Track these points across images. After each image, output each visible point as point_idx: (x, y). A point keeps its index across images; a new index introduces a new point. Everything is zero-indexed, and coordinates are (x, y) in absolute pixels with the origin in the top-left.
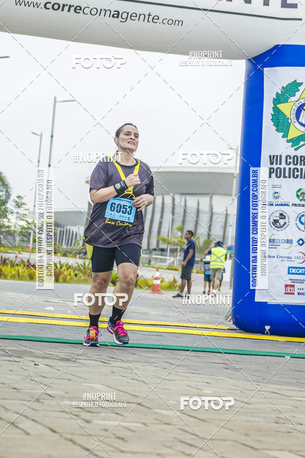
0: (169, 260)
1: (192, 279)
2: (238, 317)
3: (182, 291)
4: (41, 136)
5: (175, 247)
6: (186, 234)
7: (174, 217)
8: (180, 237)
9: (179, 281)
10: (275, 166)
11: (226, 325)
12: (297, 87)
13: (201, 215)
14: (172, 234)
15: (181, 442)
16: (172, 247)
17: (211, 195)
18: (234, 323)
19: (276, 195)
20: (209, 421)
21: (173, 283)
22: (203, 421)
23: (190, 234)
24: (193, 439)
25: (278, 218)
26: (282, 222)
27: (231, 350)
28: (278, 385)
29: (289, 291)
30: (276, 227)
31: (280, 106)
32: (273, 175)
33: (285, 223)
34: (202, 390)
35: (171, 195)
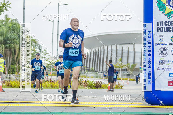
2: (147, 98)
4: (53, 22)
5: (119, 69)
7: (117, 55)
8: (121, 64)
10: (160, 27)
11: (143, 102)
13: (130, 53)
14: (117, 63)
17: (134, 44)
19: (161, 40)
25: (163, 51)
26: (165, 52)
29: (170, 85)
30: (162, 55)
32: (159, 31)
33: (166, 53)
35: (115, 45)
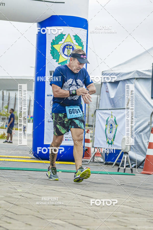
0: (1, 123)
1: (13, 133)
3: (8, 139)
5: (4, 117)
6: (10, 110)
7: (4, 102)
8: (7, 112)
9: (7, 134)
11: (30, 156)
12: (63, 37)
13: (17, 100)
14: (3, 110)
15: (6, 216)
16: (3, 117)
18: (34, 155)
20: (20, 205)
21: (4, 135)
22: (17, 205)
23: (12, 111)
24: (11, 215)
27: (32, 169)
28: (55, 186)
31: (54, 46)
34: (17, 190)
35: (2, 90)
